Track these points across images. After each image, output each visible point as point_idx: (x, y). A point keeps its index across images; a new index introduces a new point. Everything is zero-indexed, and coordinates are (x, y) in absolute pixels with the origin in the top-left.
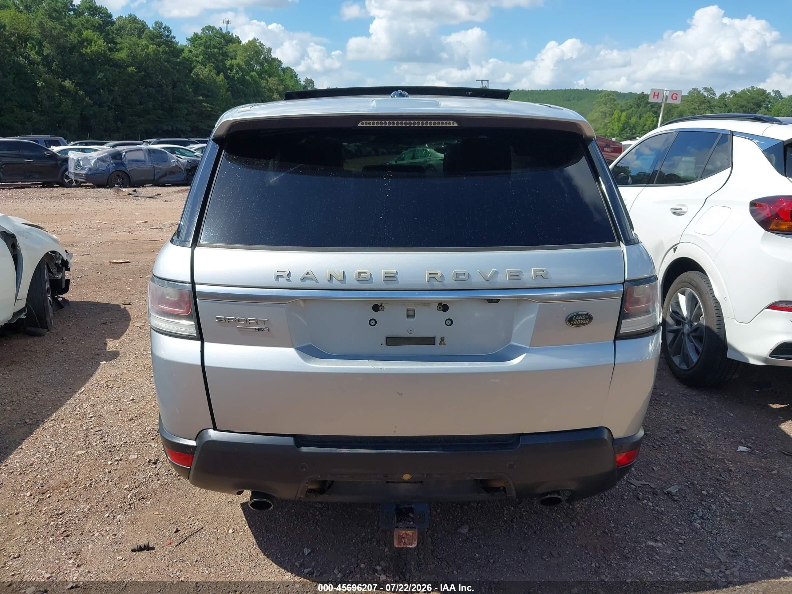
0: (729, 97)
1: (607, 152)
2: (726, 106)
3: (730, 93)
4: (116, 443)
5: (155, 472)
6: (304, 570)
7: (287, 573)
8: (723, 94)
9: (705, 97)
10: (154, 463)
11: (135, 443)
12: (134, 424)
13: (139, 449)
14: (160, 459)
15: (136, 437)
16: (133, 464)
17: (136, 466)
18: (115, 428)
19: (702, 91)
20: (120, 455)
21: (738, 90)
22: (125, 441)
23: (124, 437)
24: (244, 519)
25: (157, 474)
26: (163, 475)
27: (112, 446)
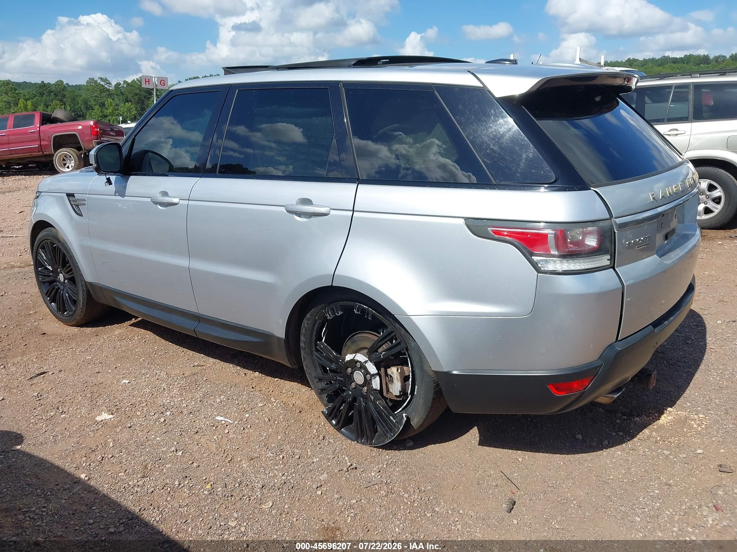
0: (123, 87)
1: (113, 136)
2: (122, 94)
3: (123, 83)
4: (276, 481)
5: (373, 471)
6: (602, 445)
7: (599, 453)
8: (117, 83)
9: (103, 86)
10: (353, 469)
11: (293, 470)
12: (244, 462)
13: (311, 471)
14: (350, 464)
15: (279, 466)
16: (338, 481)
17: (343, 480)
18: (234, 475)
19: (99, 81)
20: (308, 483)
21: (129, 80)
22: (281, 475)
23: (268, 473)
24: (506, 450)
25: (380, 471)
26: (385, 468)
27: (279, 484)
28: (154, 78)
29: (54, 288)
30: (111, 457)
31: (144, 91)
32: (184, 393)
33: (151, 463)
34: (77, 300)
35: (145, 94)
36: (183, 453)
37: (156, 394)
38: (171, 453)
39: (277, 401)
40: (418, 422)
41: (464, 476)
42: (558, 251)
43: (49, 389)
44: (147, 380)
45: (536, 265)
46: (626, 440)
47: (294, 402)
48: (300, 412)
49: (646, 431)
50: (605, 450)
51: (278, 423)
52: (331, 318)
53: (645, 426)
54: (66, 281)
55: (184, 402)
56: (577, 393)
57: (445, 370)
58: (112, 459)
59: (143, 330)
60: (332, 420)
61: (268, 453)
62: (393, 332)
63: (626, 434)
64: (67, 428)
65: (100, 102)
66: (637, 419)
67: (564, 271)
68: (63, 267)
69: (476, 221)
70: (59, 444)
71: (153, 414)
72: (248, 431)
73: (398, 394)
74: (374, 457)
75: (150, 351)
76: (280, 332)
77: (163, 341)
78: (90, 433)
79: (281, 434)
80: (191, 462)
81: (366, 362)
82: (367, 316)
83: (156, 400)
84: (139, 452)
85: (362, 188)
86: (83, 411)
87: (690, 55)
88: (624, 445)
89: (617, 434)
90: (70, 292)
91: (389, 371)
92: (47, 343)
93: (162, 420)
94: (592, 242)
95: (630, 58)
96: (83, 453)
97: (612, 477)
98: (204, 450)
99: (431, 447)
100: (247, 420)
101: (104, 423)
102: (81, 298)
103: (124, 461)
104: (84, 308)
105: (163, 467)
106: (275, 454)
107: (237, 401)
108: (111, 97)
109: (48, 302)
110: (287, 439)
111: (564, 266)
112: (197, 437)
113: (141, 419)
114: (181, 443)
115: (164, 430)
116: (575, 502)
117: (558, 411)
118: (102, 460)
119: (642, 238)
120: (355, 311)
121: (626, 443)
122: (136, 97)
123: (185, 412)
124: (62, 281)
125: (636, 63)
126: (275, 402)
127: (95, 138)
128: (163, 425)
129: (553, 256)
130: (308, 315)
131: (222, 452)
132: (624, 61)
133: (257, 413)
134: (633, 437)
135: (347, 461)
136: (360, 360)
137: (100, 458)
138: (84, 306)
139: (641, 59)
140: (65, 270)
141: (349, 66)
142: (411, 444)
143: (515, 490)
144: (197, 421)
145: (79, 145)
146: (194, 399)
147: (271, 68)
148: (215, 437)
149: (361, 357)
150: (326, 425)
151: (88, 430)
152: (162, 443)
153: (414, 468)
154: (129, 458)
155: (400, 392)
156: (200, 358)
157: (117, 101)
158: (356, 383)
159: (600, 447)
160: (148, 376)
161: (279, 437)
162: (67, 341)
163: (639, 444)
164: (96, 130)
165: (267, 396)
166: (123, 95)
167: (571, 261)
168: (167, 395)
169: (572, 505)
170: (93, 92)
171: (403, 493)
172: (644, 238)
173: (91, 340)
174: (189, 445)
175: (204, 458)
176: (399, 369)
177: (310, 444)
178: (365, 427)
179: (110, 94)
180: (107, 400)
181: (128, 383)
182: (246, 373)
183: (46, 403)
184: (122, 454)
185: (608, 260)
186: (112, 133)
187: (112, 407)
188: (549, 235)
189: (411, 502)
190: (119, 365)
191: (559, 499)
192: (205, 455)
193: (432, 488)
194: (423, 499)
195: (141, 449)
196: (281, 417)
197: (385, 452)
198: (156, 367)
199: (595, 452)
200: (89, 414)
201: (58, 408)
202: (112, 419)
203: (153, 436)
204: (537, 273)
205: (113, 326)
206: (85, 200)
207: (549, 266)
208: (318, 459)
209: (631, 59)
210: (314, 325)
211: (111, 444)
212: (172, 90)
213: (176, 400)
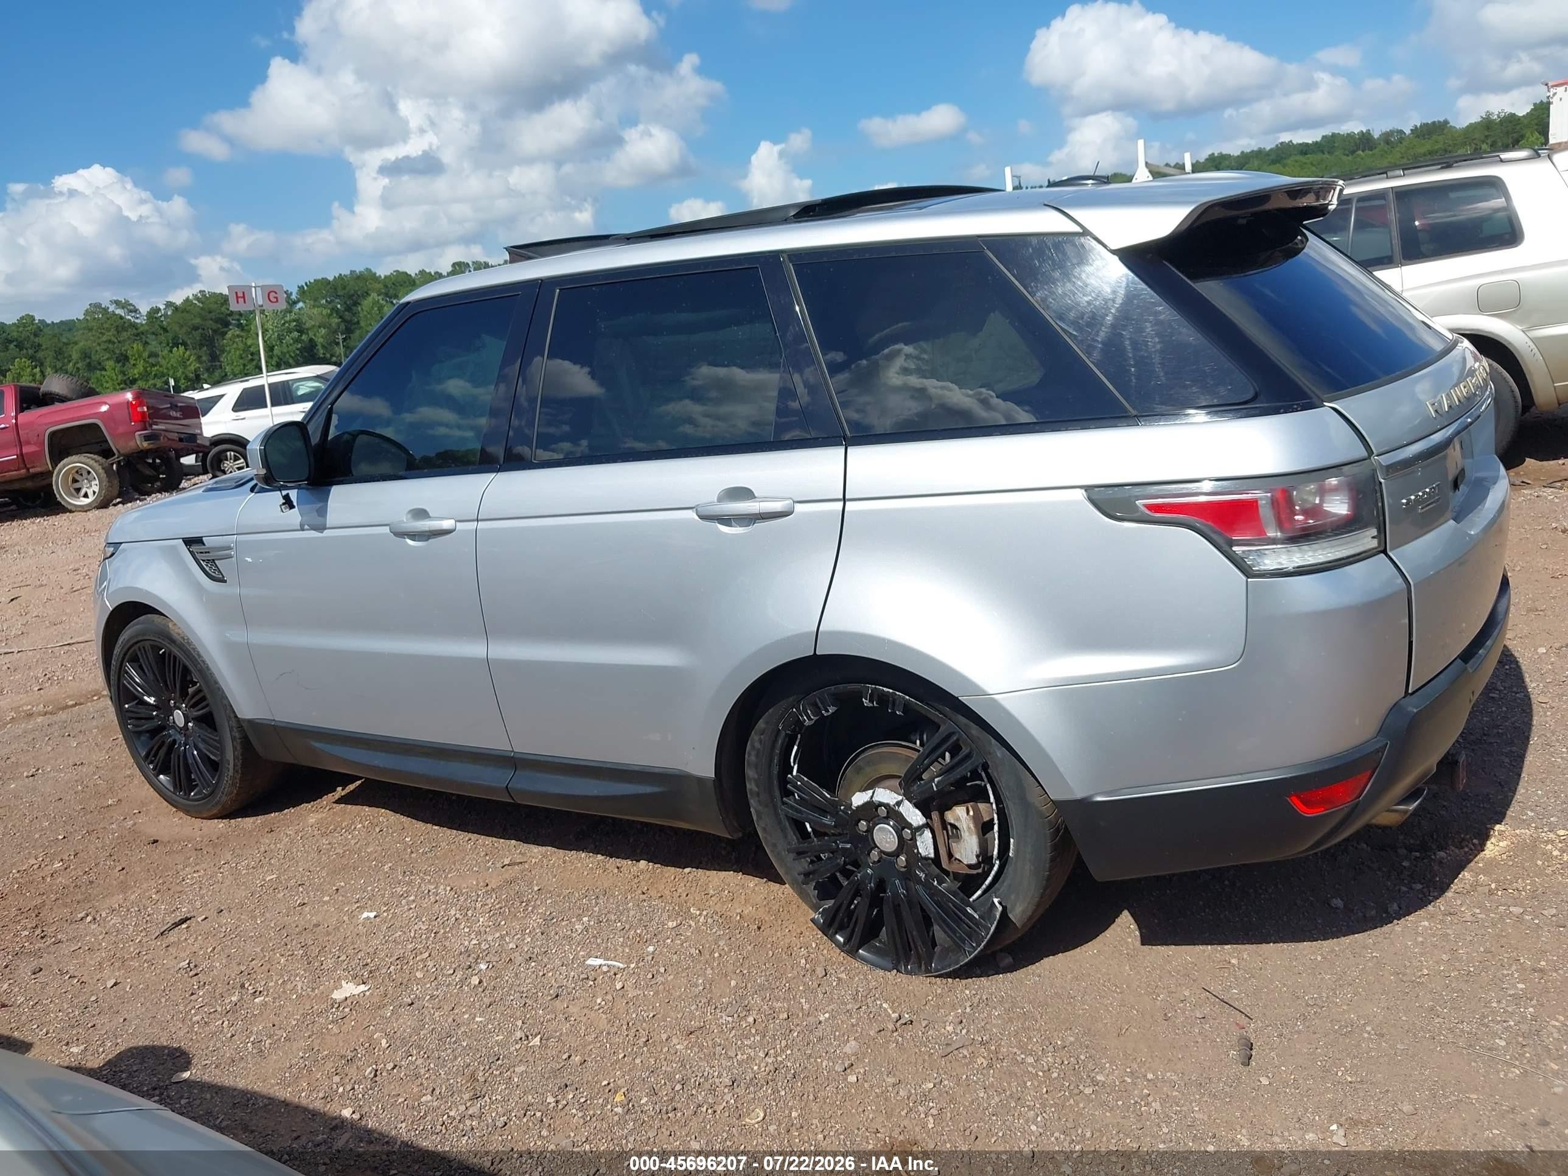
0: (166, 315)
1: (177, 418)
2: (165, 330)
3: (164, 307)
4: (756, 1068)
5: (948, 1024)
6: (1387, 912)
7: (1387, 928)
8: (152, 309)
9: (121, 317)
10: (905, 1024)
11: (784, 1043)
12: (675, 1041)
13: (820, 1039)
14: (897, 1015)
15: (752, 1039)
16: (883, 1051)
17: (893, 1048)
18: (663, 1068)
19: (112, 308)
20: (824, 1064)
21: (178, 298)
22: (762, 1054)
23: (734, 1056)
24: (1201, 947)
25: (961, 1022)
26: (970, 1015)
27: (764, 1074)
28: (253, 289)
29: (163, 742)
30: (393, 1068)
31: (211, 319)
32: (503, 923)
33: (482, 1068)
34: (221, 760)
35: (215, 326)
36: (541, 1039)
37: (442, 931)
38: (517, 1043)
39: (705, 913)
40: (1023, 912)
41: (1133, 1007)
42: (1281, 531)
43: (209, 951)
44: (413, 906)
45: (1240, 561)
46: (1431, 898)
47: (739, 911)
48: (759, 928)
49: (1466, 875)
50: (1395, 921)
51: (720, 955)
52: (812, 722)
53: (1461, 866)
54: (190, 724)
55: (507, 939)
56: (1344, 808)
57: (1079, 794)
58: (395, 1071)
59: (367, 809)
60: (836, 933)
61: (722, 1017)
62: (953, 733)
63: (1428, 887)
64: (276, 1023)
65: (118, 352)
66: (1442, 854)
67: (1298, 567)
68: (184, 694)
69: (1110, 491)
70: (270, 1057)
71: (452, 972)
72: (662, 979)
73: (974, 861)
74: (941, 996)
75: (397, 848)
76: (703, 765)
77: (420, 825)
78: (330, 1027)
79: (734, 976)
80: (565, 1056)
81: (899, 803)
82: (893, 709)
83: (447, 944)
84: (449, 1051)
85: (856, 453)
86: (300, 985)
87: (1334, 135)
88: (1430, 907)
89: (1411, 888)
90: (201, 746)
91: (950, 816)
92: (167, 858)
93: (475, 980)
94: (1339, 507)
95: (1213, 154)
96: (329, 1065)
97: (1426, 972)
98: (583, 1028)
99: (1047, 962)
100: (653, 958)
101: (352, 1002)
102: (230, 755)
103: (422, 1071)
104: (238, 776)
105: (509, 1073)
106: (735, 1015)
107: (619, 924)
108: (141, 338)
109: (151, 774)
110: (749, 985)
111: (1295, 559)
112: (559, 1005)
113: (428, 986)
114: (530, 1021)
115: (487, 1001)
116: (1368, 1028)
117: (1307, 850)
118: (376, 1076)
119: (1428, 490)
120: (866, 702)
121: (1433, 904)
122: (197, 334)
123: (519, 959)
124: (182, 725)
125: (1227, 163)
126: (700, 915)
127: (139, 428)
128: (480, 990)
129: (1274, 541)
130: (761, 724)
131: (625, 1027)
132: (1202, 160)
133: (669, 941)
134: (1443, 889)
135: (890, 1011)
136: (885, 801)
137: (371, 1073)
138: (237, 772)
139: (1237, 153)
140: (189, 702)
141: (785, 221)
142: (1009, 960)
143: (1244, 1021)
144: (550, 974)
145: (104, 446)
146: (528, 931)
147: (617, 239)
148: (599, 1001)
149: (885, 796)
150: (821, 947)
151: (323, 1021)
152: (490, 1026)
153: (1028, 1007)
154: (432, 1066)
155: (978, 856)
156: (510, 849)
157: (154, 345)
158: (882, 852)
159: (1384, 917)
160: (412, 898)
161: (733, 983)
162: (210, 849)
163: (1459, 902)
164: (139, 409)
165: (680, 906)
166: (167, 332)
167: (1306, 548)
168: (467, 930)
169: (1366, 1035)
170: (101, 333)
171: (1023, 1056)
172: (1431, 489)
173: (262, 841)
174: (549, 1023)
175: (589, 1044)
176: (970, 809)
177: (801, 988)
178: (912, 936)
179: (138, 334)
180: (343, 957)
181: (375, 917)
182: (619, 865)
183: (213, 979)
184: (414, 1058)
185: (1373, 537)
186: (173, 413)
187: (358, 968)
188: (1259, 502)
189: (1044, 1072)
190: (342, 884)
191: (1336, 1027)
192: (589, 1038)
193: (1076, 1039)
194: (1066, 1062)
195: (450, 1043)
196: (721, 943)
197: (960, 984)
198: (423, 879)
199: (1379, 929)
200: (313, 990)
201: (243, 986)
202: (368, 993)
203: (466, 1016)
204: (1244, 578)
205: (298, 808)
206: (229, 548)
207: (1267, 561)
208: (827, 1015)
209: (1216, 155)
210: (775, 741)
211: (384, 1042)
212: (408, 303)
213: (490, 938)
